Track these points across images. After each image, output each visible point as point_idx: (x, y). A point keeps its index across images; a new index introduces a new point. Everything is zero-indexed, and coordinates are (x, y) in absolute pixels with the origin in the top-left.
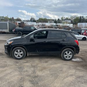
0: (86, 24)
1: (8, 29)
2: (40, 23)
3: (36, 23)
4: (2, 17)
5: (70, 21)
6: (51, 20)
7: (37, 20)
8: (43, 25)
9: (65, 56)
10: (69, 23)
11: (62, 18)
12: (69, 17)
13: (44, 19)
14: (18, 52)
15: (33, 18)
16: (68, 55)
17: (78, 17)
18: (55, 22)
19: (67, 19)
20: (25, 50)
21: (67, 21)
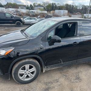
0: (64, 11)
6: (22, 5)
7: (4, 5)
11: (34, 4)
12: (42, 4)
13: (13, 4)
17: (50, 4)
18: (28, 8)
21: (40, 7)
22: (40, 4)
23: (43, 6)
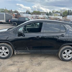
1: (4, 20)
2: (34, 15)
3: (31, 15)
4: (3, 9)
5: (59, 14)
7: (32, 13)
8: (36, 17)
9: (64, 55)
10: (59, 16)
11: (53, 11)
12: (59, 11)
14: (2, 50)
15: (28, 11)
16: (68, 54)
17: (66, 11)
18: (47, 14)
19: (57, 12)
20: (12, 47)
21: (57, 14)
22: (58, 11)
23: (60, 13)
